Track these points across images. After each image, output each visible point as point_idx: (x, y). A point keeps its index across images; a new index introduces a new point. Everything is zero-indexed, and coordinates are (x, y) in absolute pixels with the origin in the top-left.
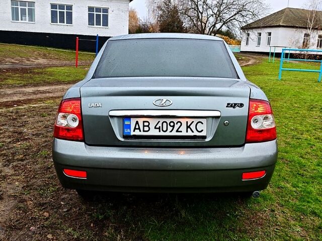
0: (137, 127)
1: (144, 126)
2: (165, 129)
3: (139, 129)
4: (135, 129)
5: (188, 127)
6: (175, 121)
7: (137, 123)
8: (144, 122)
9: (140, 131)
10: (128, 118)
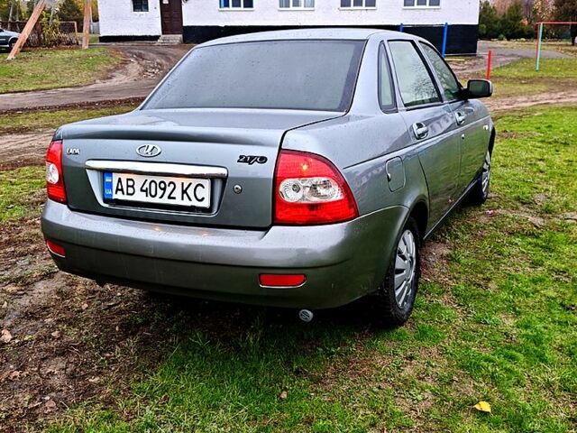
0: (120, 187)
1: (128, 186)
2: (153, 193)
3: (122, 190)
4: (117, 190)
5: (184, 192)
6: (167, 180)
7: (120, 180)
8: (128, 180)
9: (123, 193)
10: (109, 172)
